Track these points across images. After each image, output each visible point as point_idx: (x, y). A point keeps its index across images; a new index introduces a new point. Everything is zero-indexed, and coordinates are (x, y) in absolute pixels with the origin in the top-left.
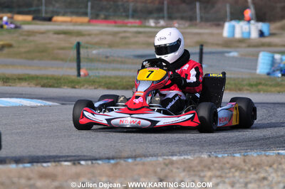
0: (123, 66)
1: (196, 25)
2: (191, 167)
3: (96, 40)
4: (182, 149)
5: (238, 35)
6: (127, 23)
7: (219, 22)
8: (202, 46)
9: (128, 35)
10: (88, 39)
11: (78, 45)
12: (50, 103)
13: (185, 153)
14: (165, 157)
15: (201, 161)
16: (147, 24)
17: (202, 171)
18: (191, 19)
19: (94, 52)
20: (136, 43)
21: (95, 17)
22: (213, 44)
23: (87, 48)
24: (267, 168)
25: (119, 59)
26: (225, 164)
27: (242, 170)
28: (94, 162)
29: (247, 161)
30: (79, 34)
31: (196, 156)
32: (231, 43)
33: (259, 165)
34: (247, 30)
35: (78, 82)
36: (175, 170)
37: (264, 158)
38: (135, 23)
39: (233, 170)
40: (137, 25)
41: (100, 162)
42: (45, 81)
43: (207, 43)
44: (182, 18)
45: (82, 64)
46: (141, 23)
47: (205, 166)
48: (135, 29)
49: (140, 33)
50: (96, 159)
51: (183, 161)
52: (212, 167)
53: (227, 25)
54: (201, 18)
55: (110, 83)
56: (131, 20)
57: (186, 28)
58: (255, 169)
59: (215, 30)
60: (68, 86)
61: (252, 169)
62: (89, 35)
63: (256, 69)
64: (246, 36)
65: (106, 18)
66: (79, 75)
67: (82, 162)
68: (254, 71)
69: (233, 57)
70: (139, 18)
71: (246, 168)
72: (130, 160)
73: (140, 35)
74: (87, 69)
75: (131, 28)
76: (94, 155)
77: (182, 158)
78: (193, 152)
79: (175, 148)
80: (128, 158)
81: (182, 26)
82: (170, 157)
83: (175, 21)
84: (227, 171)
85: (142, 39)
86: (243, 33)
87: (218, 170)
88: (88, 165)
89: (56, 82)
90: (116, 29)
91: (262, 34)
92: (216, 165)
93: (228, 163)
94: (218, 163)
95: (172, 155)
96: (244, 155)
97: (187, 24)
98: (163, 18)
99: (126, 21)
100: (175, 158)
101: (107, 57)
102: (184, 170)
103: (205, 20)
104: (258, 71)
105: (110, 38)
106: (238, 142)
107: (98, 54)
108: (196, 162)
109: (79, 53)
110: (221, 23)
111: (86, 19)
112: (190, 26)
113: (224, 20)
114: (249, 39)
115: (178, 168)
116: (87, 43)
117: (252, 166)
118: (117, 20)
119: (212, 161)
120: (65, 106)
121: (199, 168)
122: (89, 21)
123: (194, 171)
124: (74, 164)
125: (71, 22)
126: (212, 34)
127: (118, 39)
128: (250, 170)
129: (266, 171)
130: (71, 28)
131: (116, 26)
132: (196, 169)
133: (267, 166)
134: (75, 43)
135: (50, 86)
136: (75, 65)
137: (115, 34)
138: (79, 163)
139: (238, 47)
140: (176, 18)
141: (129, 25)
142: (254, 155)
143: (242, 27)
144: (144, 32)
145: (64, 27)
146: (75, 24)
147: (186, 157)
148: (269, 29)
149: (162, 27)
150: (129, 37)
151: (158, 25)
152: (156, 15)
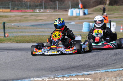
0: (25, 30)
1: (57, 11)
3: (14, 19)
5: (74, 15)
6: (27, 11)
7: (66, 9)
9: (27, 16)
16: (36, 11)
18: (55, 8)
19: (13, 24)
20: (31, 20)
21: (13, 9)
22: (64, 19)
25: (24, 27)
32: (72, 18)
34: (79, 12)
35: (4, 40)
38: (31, 11)
40: (31, 12)
44: (51, 8)
46: (33, 11)
48: (30, 14)
49: (32, 15)
53: (70, 11)
54: (59, 8)
55: (17, 40)
56: (28, 10)
57: (52, 12)
59: (65, 13)
62: (10, 17)
63: (82, 30)
64: (78, 15)
65: (18, 9)
66: (5, 36)
68: (81, 30)
69: (73, 25)
70: (32, 9)
73: (32, 16)
75: (28, 13)
81: (51, 12)
83: (48, 10)
85: (33, 18)
86: (76, 14)
91: (85, 14)
97: (53, 10)
98: (42, 8)
99: (26, 10)
101: (18, 26)
104: (83, 30)
105: (19, 18)
106: (68, 69)
107: (15, 25)
109: (4, 27)
110: (67, 10)
111: (9, 10)
112: (54, 11)
113: (68, 8)
114: (80, 16)
118: (22, 10)
122: (10, 11)
125: (2, 11)
126: (63, 15)
127: (23, 18)
130: (2, 14)
134: (3, 22)
137: (21, 16)
139: (75, 20)
140: (48, 8)
141: (28, 12)
143: (76, 11)
144: (34, 15)
146: (4, 12)
148: (88, 12)
149: (42, 12)
150: (28, 17)
151: (40, 11)
152: (39, 7)
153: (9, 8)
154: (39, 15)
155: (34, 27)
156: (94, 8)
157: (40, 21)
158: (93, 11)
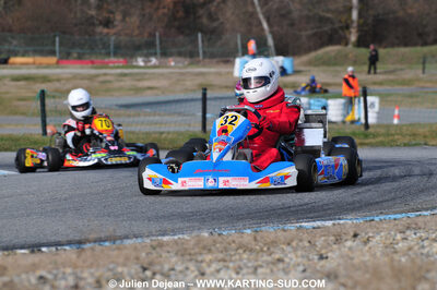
1: (198, 62)
2: (186, 249)
4: (177, 226)
6: (109, 63)
7: (227, 57)
8: (205, 89)
9: (108, 78)
10: (57, 85)
12: (5, 172)
13: (181, 231)
14: (154, 238)
15: (199, 241)
16: (135, 64)
17: (201, 254)
18: (192, 55)
20: (120, 89)
21: (65, 57)
22: (221, 87)
23: (54, 97)
24: (284, 247)
26: (229, 243)
27: (251, 250)
28: (59, 248)
29: (258, 238)
30: (45, 79)
31: (193, 235)
33: (274, 243)
35: (44, 143)
36: (164, 255)
37: (280, 234)
38: (119, 62)
39: (241, 251)
40: (121, 65)
41: (67, 248)
43: (211, 85)
44: (180, 54)
45: (48, 120)
46: (126, 62)
47: (204, 248)
48: (119, 71)
49: (125, 75)
50: (63, 244)
51: (176, 242)
52: (213, 248)
53: (238, 61)
54: (204, 53)
56: (113, 59)
57: (185, 67)
58: (269, 249)
59: (223, 69)
61: (265, 249)
62: (58, 80)
65: (80, 58)
66: (45, 133)
67: (44, 249)
70: (122, 55)
71: (258, 248)
72: (107, 244)
73: (125, 78)
74: (55, 126)
75: (113, 69)
76: (60, 239)
77: (176, 237)
78: (191, 229)
79: (167, 225)
80: (104, 241)
81: (180, 65)
82: (160, 238)
83: (171, 59)
84: (232, 253)
85: (128, 83)
87: (221, 252)
88: (51, 252)
89: (14, 144)
90: (93, 72)
91: (283, 71)
92: (218, 245)
93: (234, 242)
94: (221, 243)
95: (163, 235)
96: (256, 231)
97: (187, 61)
98: (155, 54)
99: (107, 60)
100: (166, 238)
102: (176, 254)
103: (210, 56)
108: (192, 243)
109: (43, 105)
110: (231, 59)
111: (53, 60)
112: (191, 64)
113: (234, 54)
115: (169, 252)
116: (56, 91)
117: (265, 245)
118: (93, 59)
119: (214, 241)
120: (24, 176)
121: (197, 250)
122: (58, 62)
123: (190, 254)
124: (33, 252)
125: (34, 63)
126: (219, 74)
127: (96, 84)
128: (262, 250)
129: (283, 251)
130: (33, 71)
131: (92, 68)
132: (192, 252)
133: (284, 243)
134: (39, 91)
135: (6, 150)
136: (39, 120)
137: (92, 78)
138: (40, 250)
140: (171, 55)
141: (111, 65)
142: (270, 231)
144: (131, 74)
145: (24, 72)
146: (40, 66)
147: (181, 236)
148: (293, 66)
149: (155, 67)
150: (110, 82)
151: (149, 64)
152: (145, 52)
153: (53, 53)
154: (145, 74)
155: (132, 111)
156: (313, 55)
157: (149, 92)
158: (310, 63)
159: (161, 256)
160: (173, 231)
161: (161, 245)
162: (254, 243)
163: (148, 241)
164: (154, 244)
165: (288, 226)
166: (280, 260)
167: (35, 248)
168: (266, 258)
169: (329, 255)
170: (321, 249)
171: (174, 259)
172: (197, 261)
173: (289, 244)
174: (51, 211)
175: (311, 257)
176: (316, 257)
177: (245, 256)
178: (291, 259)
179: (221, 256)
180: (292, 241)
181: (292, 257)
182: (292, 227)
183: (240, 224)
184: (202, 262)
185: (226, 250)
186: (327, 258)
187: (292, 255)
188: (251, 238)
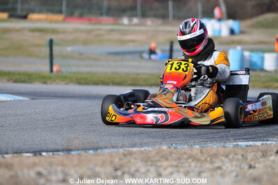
1: (168, 22)
2: (149, 157)
3: (71, 37)
4: (145, 141)
6: (101, 21)
8: (172, 43)
10: (62, 36)
11: (51, 42)
12: (21, 98)
13: (147, 144)
14: (126, 149)
15: (159, 152)
16: (120, 22)
17: (159, 161)
18: (164, 17)
21: (70, 15)
23: (59, 44)
24: (223, 158)
26: (182, 154)
27: (198, 160)
28: (55, 153)
29: (204, 151)
30: (54, 31)
31: (156, 147)
33: (215, 155)
35: (50, 78)
36: (132, 161)
37: (221, 150)
39: (190, 160)
41: (61, 153)
42: (17, 77)
44: (155, 16)
45: (54, 61)
46: (115, 21)
47: (163, 157)
48: (108, 27)
49: (112, 30)
50: (58, 151)
51: (142, 152)
52: (170, 158)
54: (174, 16)
55: (81, 79)
56: (105, 18)
57: (158, 26)
58: (211, 159)
60: (40, 82)
61: (209, 159)
62: (64, 32)
64: (217, 34)
65: (81, 16)
66: (52, 71)
67: (44, 154)
70: (113, 15)
71: (203, 158)
72: (91, 152)
73: (113, 33)
74: (60, 66)
75: (105, 26)
76: (57, 147)
77: (142, 149)
79: (137, 140)
81: (155, 24)
82: (130, 149)
83: (148, 19)
84: (184, 161)
85: (115, 36)
86: (213, 31)
87: (175, 160)
88: (49, 156)
89: (28, 78)
90: (90, 27)
91: (232, 32)
92: (173, 155)
93: (185, 153)
94: (176, 154)
95: (133, 147)
96: (203, 147)
97: (159, 21)
98: (136, 16)
99: (100, 18)
100: (135, 149)
101: (81, 54)
102: (142, 160)
105: (83, 36)
108: (154, 152)
109: (51, 50)
111: (60, 17)
112: (163, 24)
114: (220, 37)
115: (136, 159)
116: (62, 40)
117: (209, 156)
118: (90, 17)
119: (171, 152)
120: (34, 101)
121: (157, 158)
122: (64, 19)
123: (152, 161)
124: (35, 155)
125: (46, 19)
127: (92, 37)
128: (206, 160)
129: (222, 161)
130: (46, 25)
132: (153, 159)
133: (223, 156)
134: (48, 40)
135: (22, 82)
136: (47, 62)
137: (89, 32)
138: (41, 154)
140: (149, 16)
142: (214, 147)
143: (213, 26)
144: (117, 30)
145: (39, 25)
146: (51, 21)
147: (146, 148)
148: (240, 27)
149: (136, 25)
150: (102, 35)
151: (132, 23)
152: (129, 13)
153: (60, 12)
154: (128, 30)
156: (255, 20)
157: (131, 44)
158: (253, 26)
159: (130, 162)
160: (141, 144)
161: (131, 153)
162: (200, 155)
163: (121, 150)
164: (126, 153)
165: (227, 144)
166: (219, 168)
167: (37, 153)
168: (209, 166)
169: (257, 165)
170: (251, 161)
171: (139, 164)
172: (156, 166)
173: (227, 157)
174: (52, 127)
175: (243, 166)
176: (246, 167)
177: (193, 164)
178: (227, 167)
179: (175, 163)
180: (229, 154)
181: (228, 166)
182: (230, 145)
183: (192, 142)
184: (160, 166)
185: (179, 159)
186: (255, 167)
187: (228, 165)
188: (199, 152)
